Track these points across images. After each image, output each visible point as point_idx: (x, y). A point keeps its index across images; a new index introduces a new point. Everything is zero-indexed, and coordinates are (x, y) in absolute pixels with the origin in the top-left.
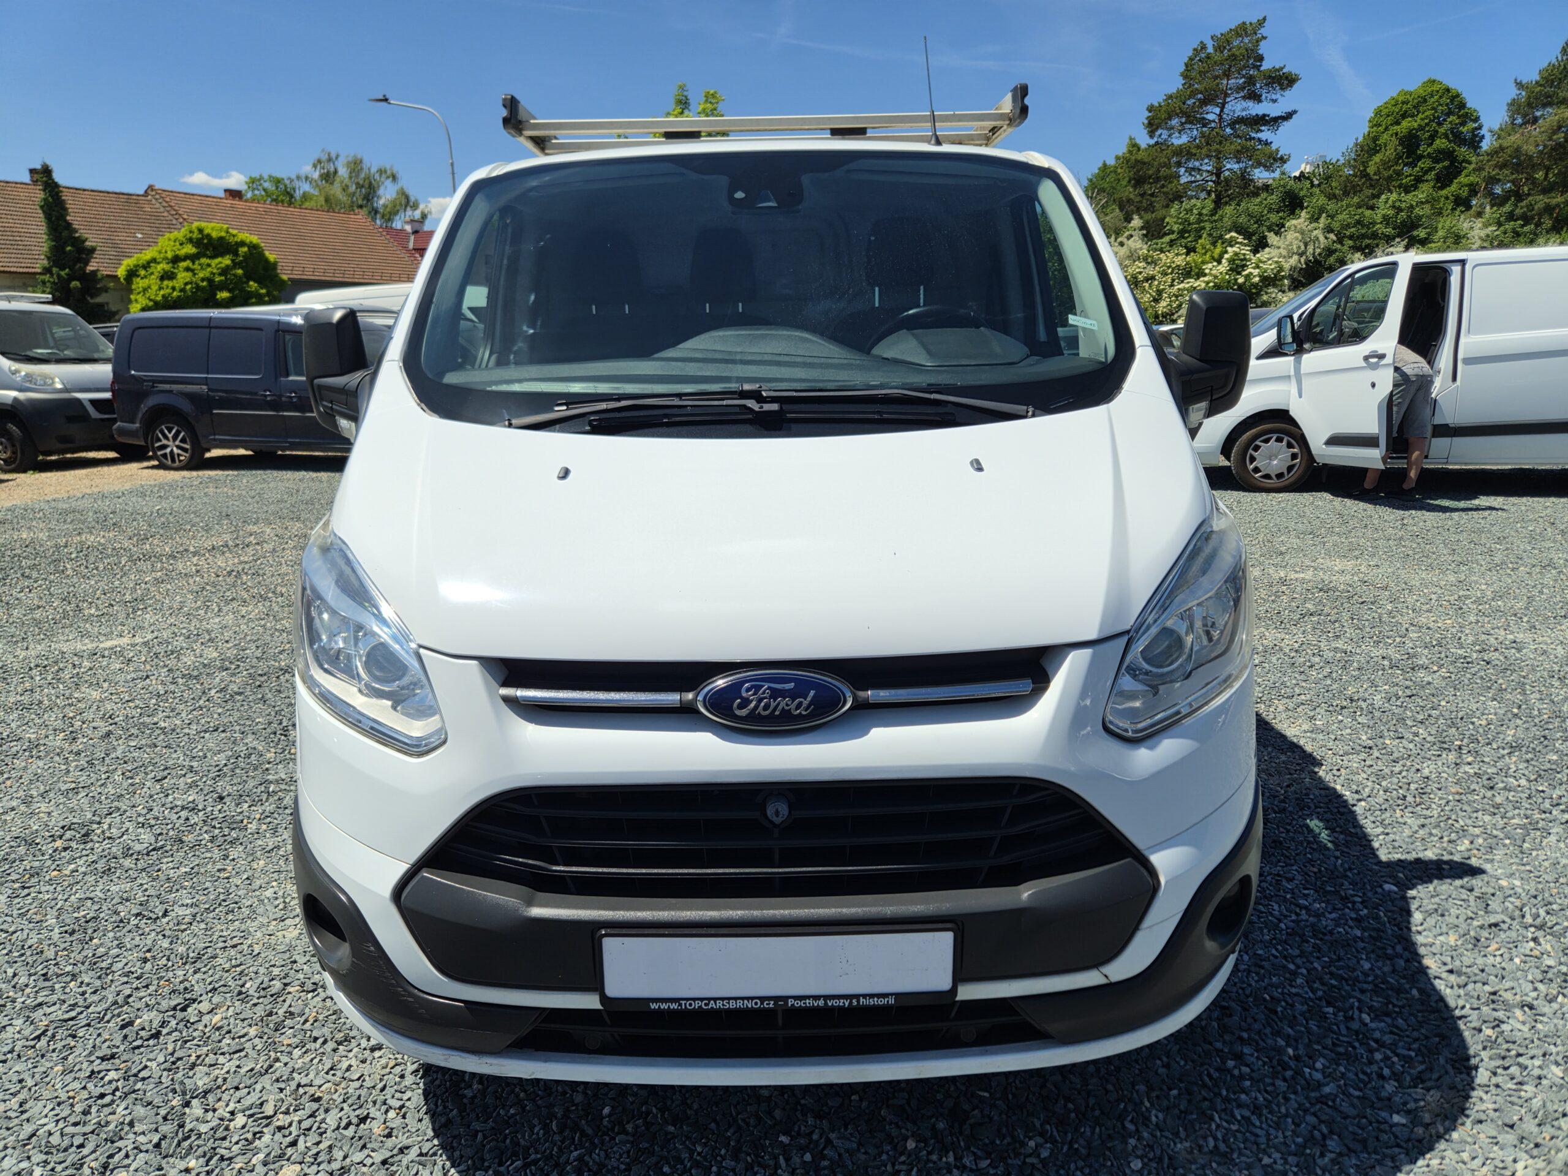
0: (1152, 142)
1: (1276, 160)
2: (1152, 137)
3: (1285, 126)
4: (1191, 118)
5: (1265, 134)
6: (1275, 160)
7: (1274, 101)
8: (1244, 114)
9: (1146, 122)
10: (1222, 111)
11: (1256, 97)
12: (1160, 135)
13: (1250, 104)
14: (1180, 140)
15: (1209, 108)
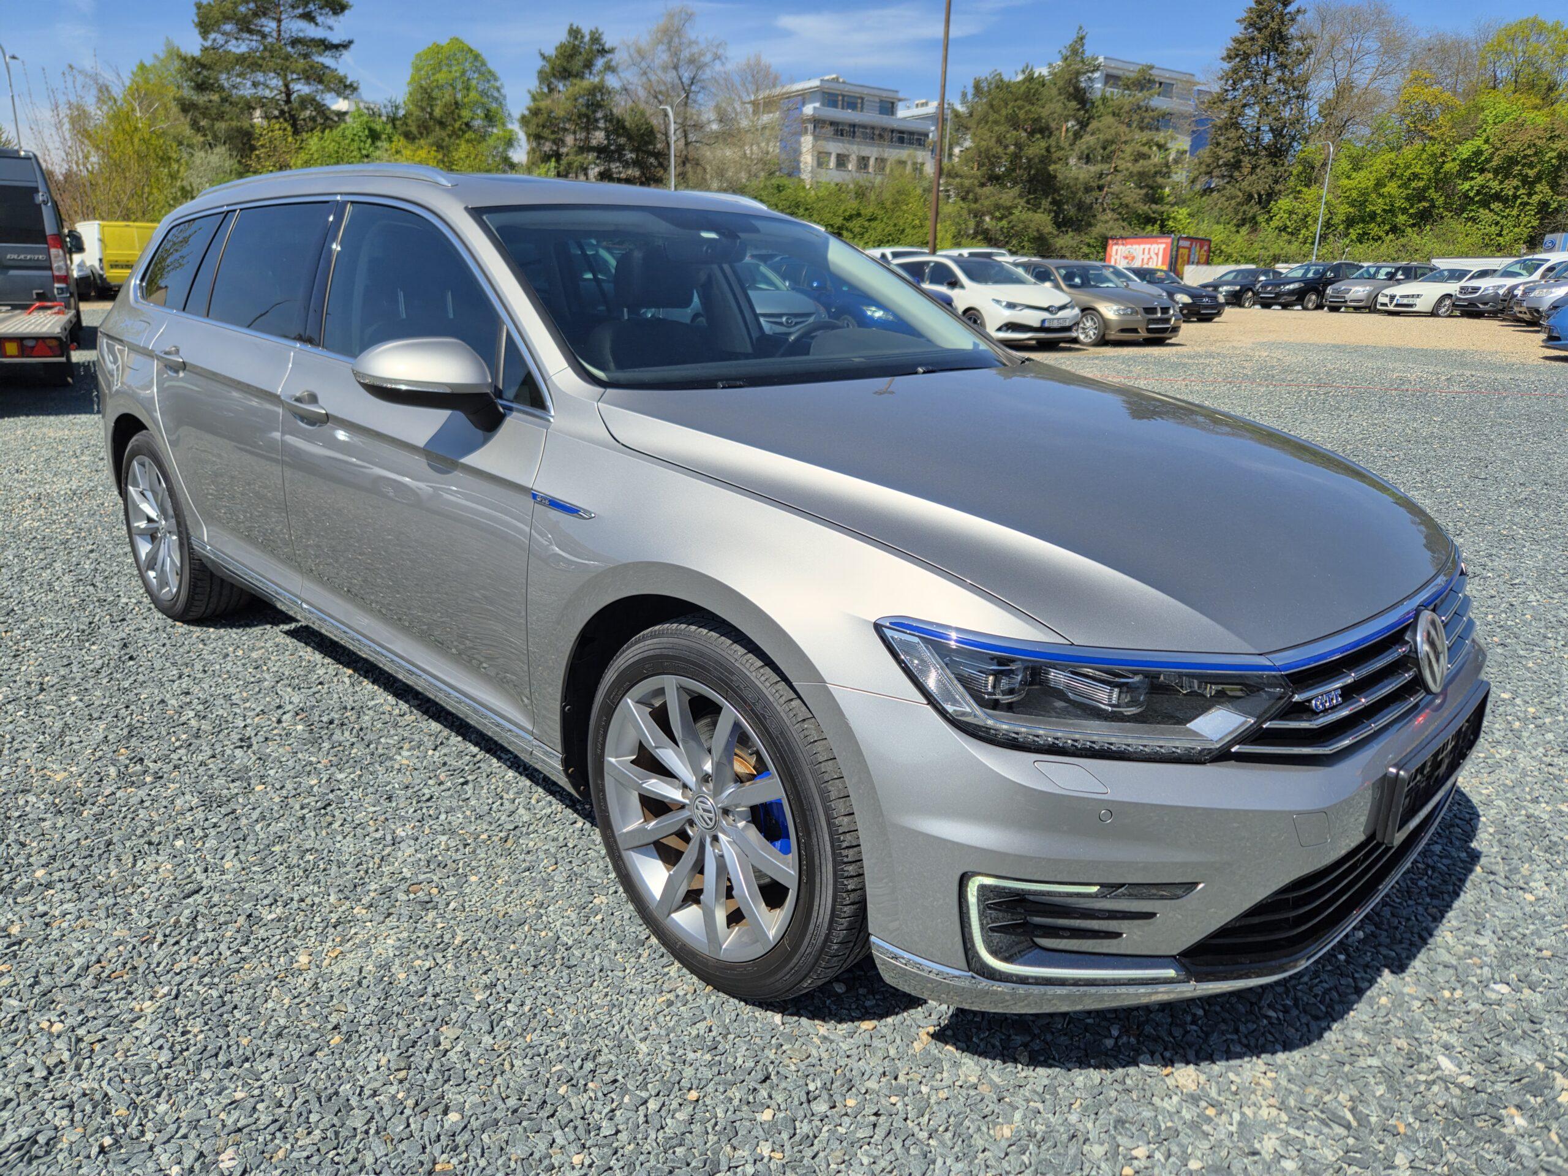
0: (208, 44)
1: (346, 88)
2: (205, 38)
3: (346, 55)
4: (245, 26)
5: (326, 59)
6: (346, 86)
7: (330, 28)
8: (301, 35)
9: (196, 20)
10: (279, 26)
11: (309, 17)
12: (215, 40)
13: (303, 24)
14: (240, 47)
15: (263, 21)
